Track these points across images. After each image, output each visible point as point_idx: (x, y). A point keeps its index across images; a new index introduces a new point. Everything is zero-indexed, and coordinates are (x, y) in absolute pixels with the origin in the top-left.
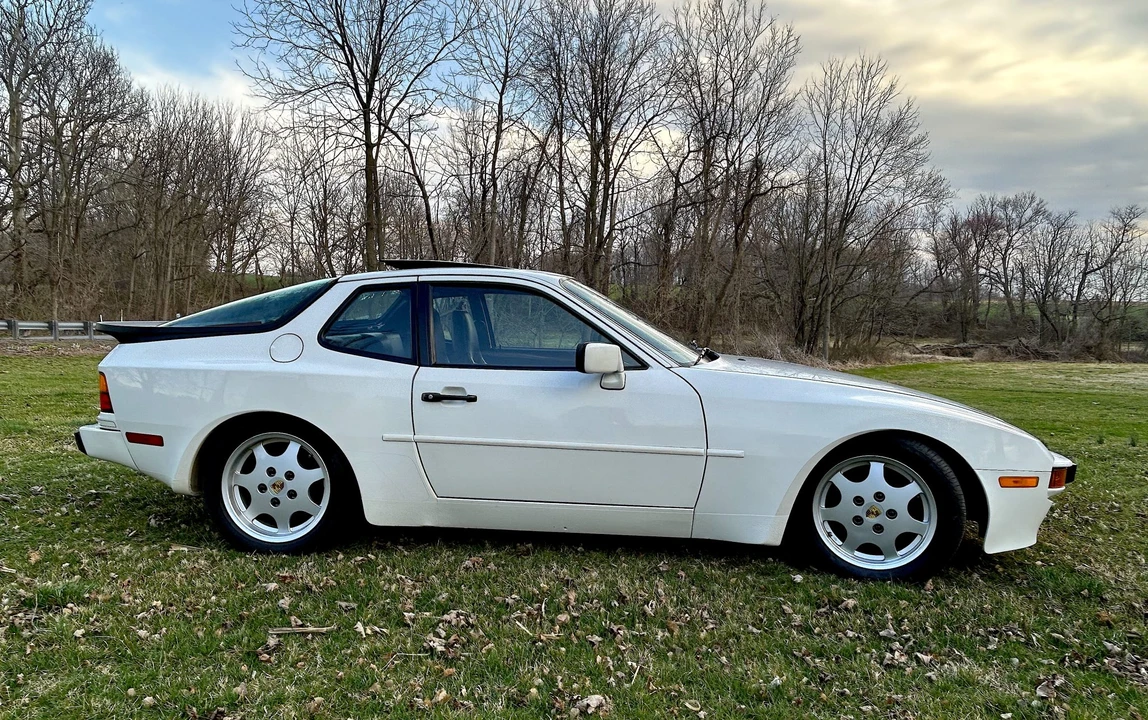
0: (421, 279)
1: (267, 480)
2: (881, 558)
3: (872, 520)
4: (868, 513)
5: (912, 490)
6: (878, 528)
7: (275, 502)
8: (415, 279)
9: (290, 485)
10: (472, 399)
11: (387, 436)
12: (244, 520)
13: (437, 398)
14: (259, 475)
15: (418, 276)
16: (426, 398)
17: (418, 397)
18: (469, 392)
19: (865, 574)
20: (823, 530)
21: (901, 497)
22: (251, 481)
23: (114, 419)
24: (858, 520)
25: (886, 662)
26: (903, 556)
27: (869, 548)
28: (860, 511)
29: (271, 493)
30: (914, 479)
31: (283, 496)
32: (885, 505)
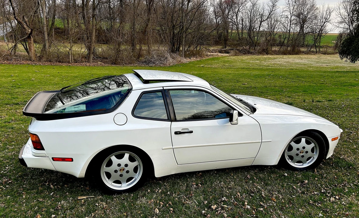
0: (165, 88)
1: (118, 168)
2: (302, 164)
3: (302, 154)
4: (300, 153)
5: (312, 145)
6: (303, 156)
7: (121, 175)
8: (162, 88)
9: (126, 169)
10: (191, 132)
11: (164, 148)
12: (110, 184)
13: (180, 133)
14: (114, 167)
15: (163, 87)
16: (176, 133)
17: (173, 133)
18: (190, 130)
19: (298, 169)
20: (287, 158)
21: (309, 147)
22: (110, 169)
23: (45, 153)
24: (297, 155)
25: (331, 201)
26: (309, 163)
27: (299, 162)
28: (298, 152)
29: (119, 173)
30: (313, 142)
31: (124, 173)
32: (305, 150)
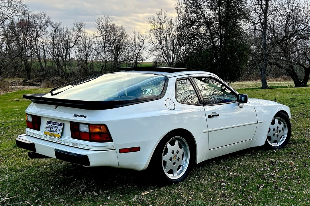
1: (172, 156)
2: (277, 143)
4: (276, 132)
9: (178, 156)
10: (218, 115)
14: (169, 154)
15: (188, 75)
16: (209, 116)
17: (207, 117)
19: (276, 148)
21: (281, 127)
22: (166, 158)
23: (113, 144)
24: (274, 135)
26: (281, 141)
27: (275, 141)
28: (274, 132)
29: (173, 161)
30: (282, 121)
31: (176, 160)
32: (279, 129)
